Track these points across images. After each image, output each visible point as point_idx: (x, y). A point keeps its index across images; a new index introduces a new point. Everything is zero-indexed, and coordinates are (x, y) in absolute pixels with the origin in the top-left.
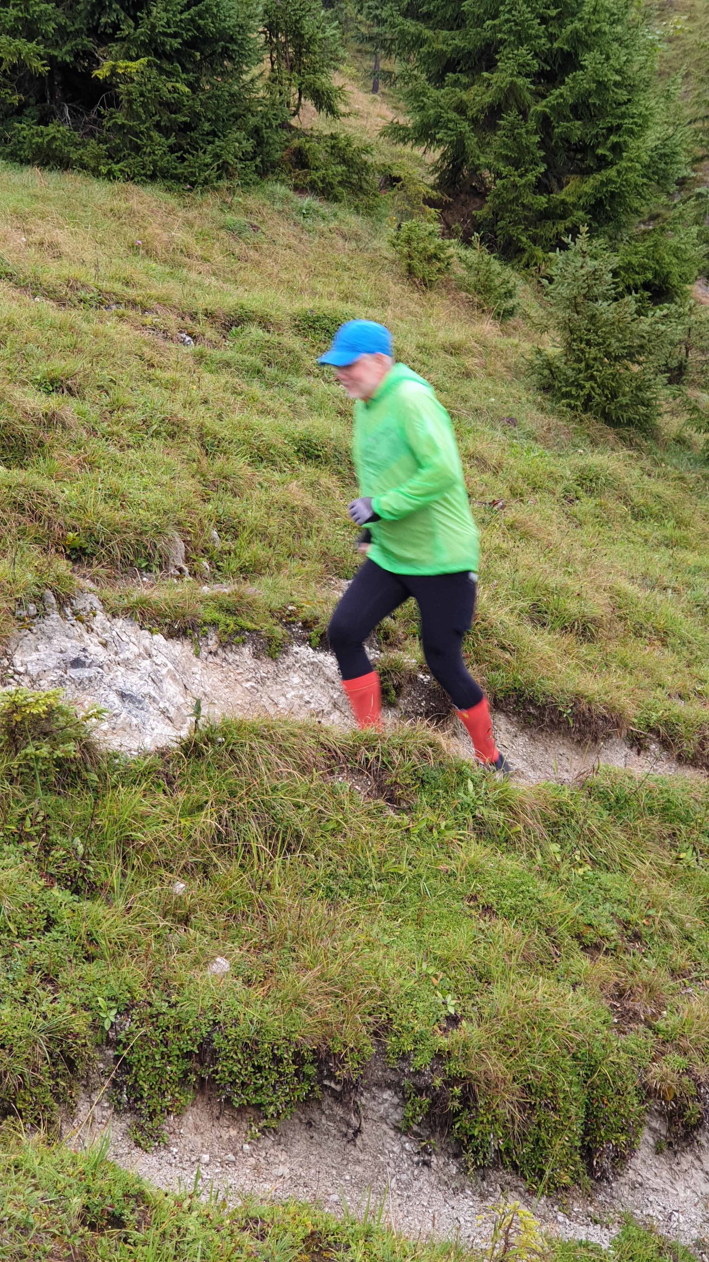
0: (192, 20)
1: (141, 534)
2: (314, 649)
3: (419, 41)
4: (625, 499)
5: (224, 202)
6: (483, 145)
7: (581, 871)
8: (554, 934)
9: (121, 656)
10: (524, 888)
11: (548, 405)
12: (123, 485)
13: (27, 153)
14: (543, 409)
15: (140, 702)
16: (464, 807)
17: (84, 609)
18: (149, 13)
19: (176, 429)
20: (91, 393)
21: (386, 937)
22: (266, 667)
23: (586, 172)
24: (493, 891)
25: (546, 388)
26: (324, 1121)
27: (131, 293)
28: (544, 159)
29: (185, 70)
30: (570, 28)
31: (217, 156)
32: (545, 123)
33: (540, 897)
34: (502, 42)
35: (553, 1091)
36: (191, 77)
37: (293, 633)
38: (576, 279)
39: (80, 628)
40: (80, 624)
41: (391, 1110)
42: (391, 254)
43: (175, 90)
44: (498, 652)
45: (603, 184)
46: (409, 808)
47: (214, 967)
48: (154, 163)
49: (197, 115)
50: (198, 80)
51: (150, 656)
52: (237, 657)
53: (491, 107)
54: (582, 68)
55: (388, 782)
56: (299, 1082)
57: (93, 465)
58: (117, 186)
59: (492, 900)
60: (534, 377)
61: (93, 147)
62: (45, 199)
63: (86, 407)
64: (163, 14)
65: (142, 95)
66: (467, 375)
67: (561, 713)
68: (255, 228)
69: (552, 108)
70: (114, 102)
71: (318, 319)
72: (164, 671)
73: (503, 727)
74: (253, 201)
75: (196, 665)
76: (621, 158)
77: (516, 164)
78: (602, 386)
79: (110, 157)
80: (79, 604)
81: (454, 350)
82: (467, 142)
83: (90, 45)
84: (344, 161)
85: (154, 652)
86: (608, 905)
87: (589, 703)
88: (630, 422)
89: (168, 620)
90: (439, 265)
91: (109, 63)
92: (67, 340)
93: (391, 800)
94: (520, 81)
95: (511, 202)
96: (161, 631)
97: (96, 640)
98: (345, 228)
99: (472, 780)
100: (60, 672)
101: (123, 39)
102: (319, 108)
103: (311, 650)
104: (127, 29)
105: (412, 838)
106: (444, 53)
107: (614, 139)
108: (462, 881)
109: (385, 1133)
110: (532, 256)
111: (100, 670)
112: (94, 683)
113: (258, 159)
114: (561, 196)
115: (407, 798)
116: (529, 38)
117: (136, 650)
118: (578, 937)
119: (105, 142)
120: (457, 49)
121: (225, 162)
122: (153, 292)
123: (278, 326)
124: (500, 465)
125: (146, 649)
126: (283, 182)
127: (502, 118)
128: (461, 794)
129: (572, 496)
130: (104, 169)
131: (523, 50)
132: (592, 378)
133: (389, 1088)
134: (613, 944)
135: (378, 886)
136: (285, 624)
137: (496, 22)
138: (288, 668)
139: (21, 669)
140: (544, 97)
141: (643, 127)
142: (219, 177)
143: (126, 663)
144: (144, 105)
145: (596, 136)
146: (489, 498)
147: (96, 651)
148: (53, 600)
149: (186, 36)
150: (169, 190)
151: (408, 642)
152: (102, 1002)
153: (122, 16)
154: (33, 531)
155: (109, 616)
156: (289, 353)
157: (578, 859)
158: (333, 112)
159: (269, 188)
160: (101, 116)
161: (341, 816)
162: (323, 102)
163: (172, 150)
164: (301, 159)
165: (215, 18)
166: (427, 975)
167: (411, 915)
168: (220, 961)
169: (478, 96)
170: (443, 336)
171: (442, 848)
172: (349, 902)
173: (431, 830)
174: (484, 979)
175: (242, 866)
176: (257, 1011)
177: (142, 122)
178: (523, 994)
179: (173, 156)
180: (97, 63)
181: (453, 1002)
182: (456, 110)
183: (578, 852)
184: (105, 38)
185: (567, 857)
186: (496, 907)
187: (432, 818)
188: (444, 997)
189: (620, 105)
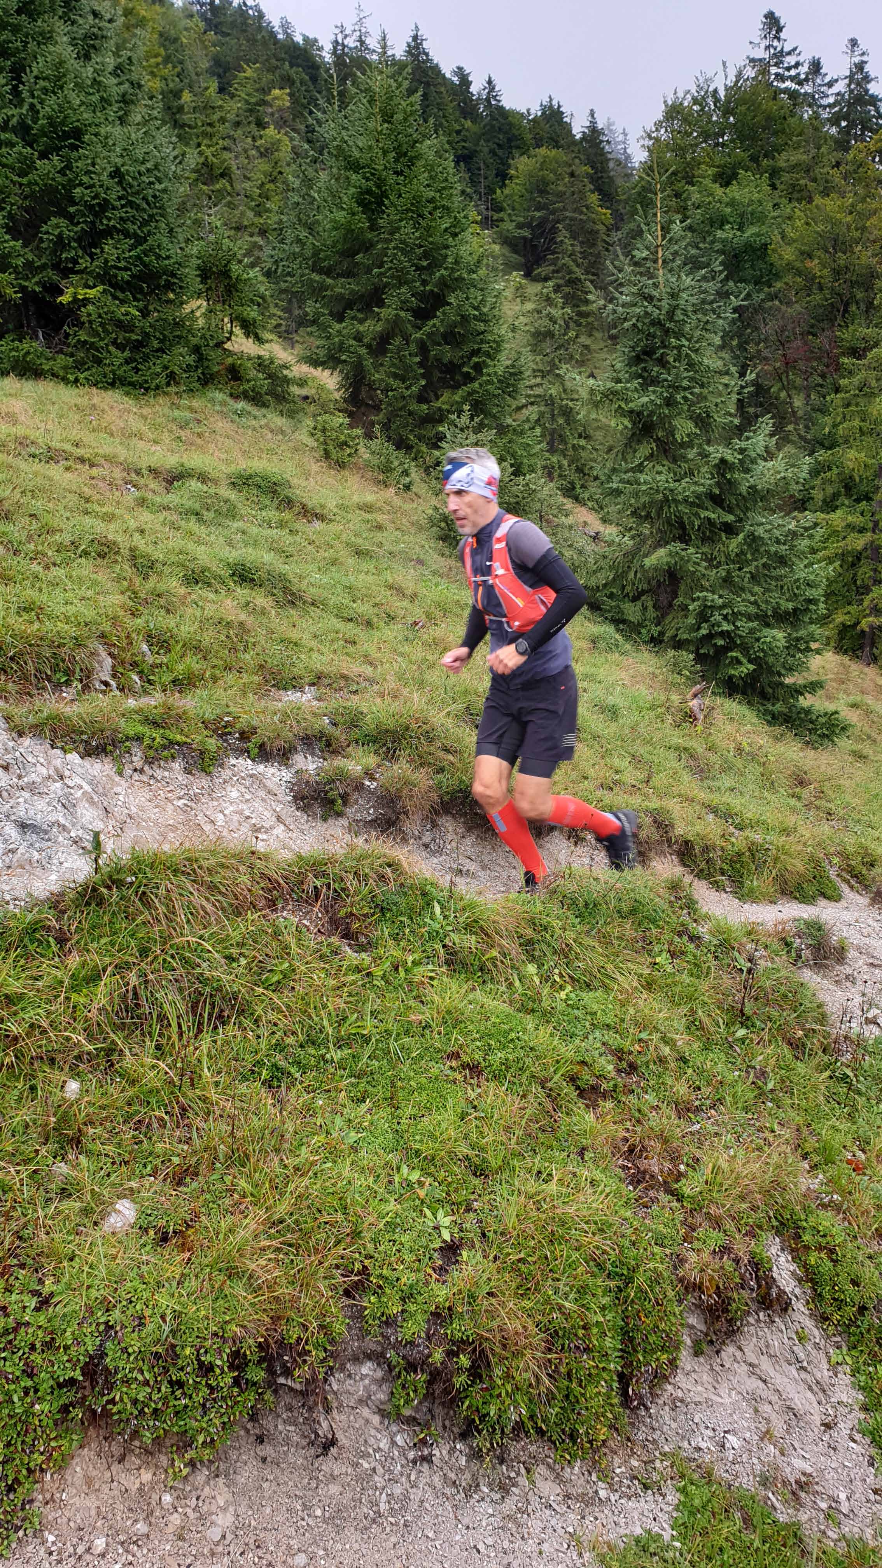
0: (138, 258)
1: (59, 646)
2: (253, 760)
3: (323, 287)
5: (173, 403)
7: (563, 995)
8: (549, 1085)
9: (26, 779)
10: (513, 1035)
11: (446, 551)
12: (41, 599)
13: (6, 366)
15: (45, 832)
16: (433, 936)
18: (102, 251)
19: (106, 550)
21: (353, 1134)
22: (200, 783)
23: (456, 387)
24: (478, 1043)
26: (280, 1427)
27: (80, 452)
29: (136, 299)
30: (438, 274)
31: (166, 368)
33: (531, 1044)
34: (387, 284)
35: (584, 1327)
36: (141, 304)
37: (229, 745)
41: (374, 1388)
42: (311, 442)
43: (127, 314)
45: (470, 394)
46: (369, 943)
47: (113, 1219)
48: (113, 372)
49: (147, 335)
50: (146, 307)
51: (61, 777)
52: (166, 774)
53: (381, 336)
54: (449, 304)
55: (342, 913)
56: (242, 1391)
59: (478, 1056)
61: (62, 360)
64: (115, 251)
65: (100, 316)
66: (380, 528)
68: (199, 422)
69: (428, 336)
70: (77, 323)
71: (250, 477)
72: (78, 794)
73: (450, 828)
74: (196, 403)
75: (120, 785)
76: (482, 374)
77: (403, 379)
79: (76, 367)
81: (368, 508)
82: (365, 363)
83: (55, 278)
84: (270, 376)
85: (67, 773)
86: (597, 1034)
89: (84, 737)
90: (348, 451)
91: (72, 290)
93: (347, 935)
94: (403, 314)
95: (400, 409)
96: (75, 749)
98: (272, 425)
99: (438, 902)
101: (81, 272)
102: (247, 336)
103: (249, 762)
104: (84, 262)
105: (375, 982)
106: (343, 296)
107: (475, 359)
108: (439, 1034)
109: (367, 1421)
110: (419, 452)
113: (200, 371)
114: (438, 404)
115: (365, 931)
116: (407, 281)
117: (44, 771)
118: (573, 1079)
119: (72, 355)
120: (352, 292)
121: (172, 372)
122: (100, 451)
123: (216, 482)
124: (416, 595)
125: (57, 770)
126: (221, 390)
127: (390, 344)
128: (428, 920)
130: (71, 378)
131: (403, 290)
133: (370, 1359)
134: (611, 1083)
135: (336, 1055)
136: (221, 736)
137: (382, 270)
138: (225, 782)
140: (421, 329)
141: (498, 350)
142: (168, 384)
143: (32, 788)
144: (102, 325)
145: (462, 357)
146: (411, 620)
149: (135, 270)
150: (127, 394)
151: (351, 748)
153: (80, 253)
155: (14, 735)
156: (226, 502)
157: (558, 980)
158: (259, 340)
159: (210, 395)
160: (67, 335)
161: (287, 965)
162: (249, 328)
163: (127, 362)
164: (235, 373)
165: (158, 257)
166: (410, 1185)
167: (380, 1092)
168: (121, 1208)
169: (371, 328)
170: (356, 498)
171: (411, 991)
172: (301, 1082)
173: (396, 969)
174: (480, 1171)
175: (158, 1047)
176: (173, 1295)
177: (102, 339)
178: (532, 1191)
179: (129, 367)
180: (61, 293)
181: (446, 1221)
182: (355, 339)
183: (556, 971)
184: (66, 273)
185: (546, 979)
186: (483, 1064)
187: (397, 953)
188: (434, 1215)
189: (479, 334)
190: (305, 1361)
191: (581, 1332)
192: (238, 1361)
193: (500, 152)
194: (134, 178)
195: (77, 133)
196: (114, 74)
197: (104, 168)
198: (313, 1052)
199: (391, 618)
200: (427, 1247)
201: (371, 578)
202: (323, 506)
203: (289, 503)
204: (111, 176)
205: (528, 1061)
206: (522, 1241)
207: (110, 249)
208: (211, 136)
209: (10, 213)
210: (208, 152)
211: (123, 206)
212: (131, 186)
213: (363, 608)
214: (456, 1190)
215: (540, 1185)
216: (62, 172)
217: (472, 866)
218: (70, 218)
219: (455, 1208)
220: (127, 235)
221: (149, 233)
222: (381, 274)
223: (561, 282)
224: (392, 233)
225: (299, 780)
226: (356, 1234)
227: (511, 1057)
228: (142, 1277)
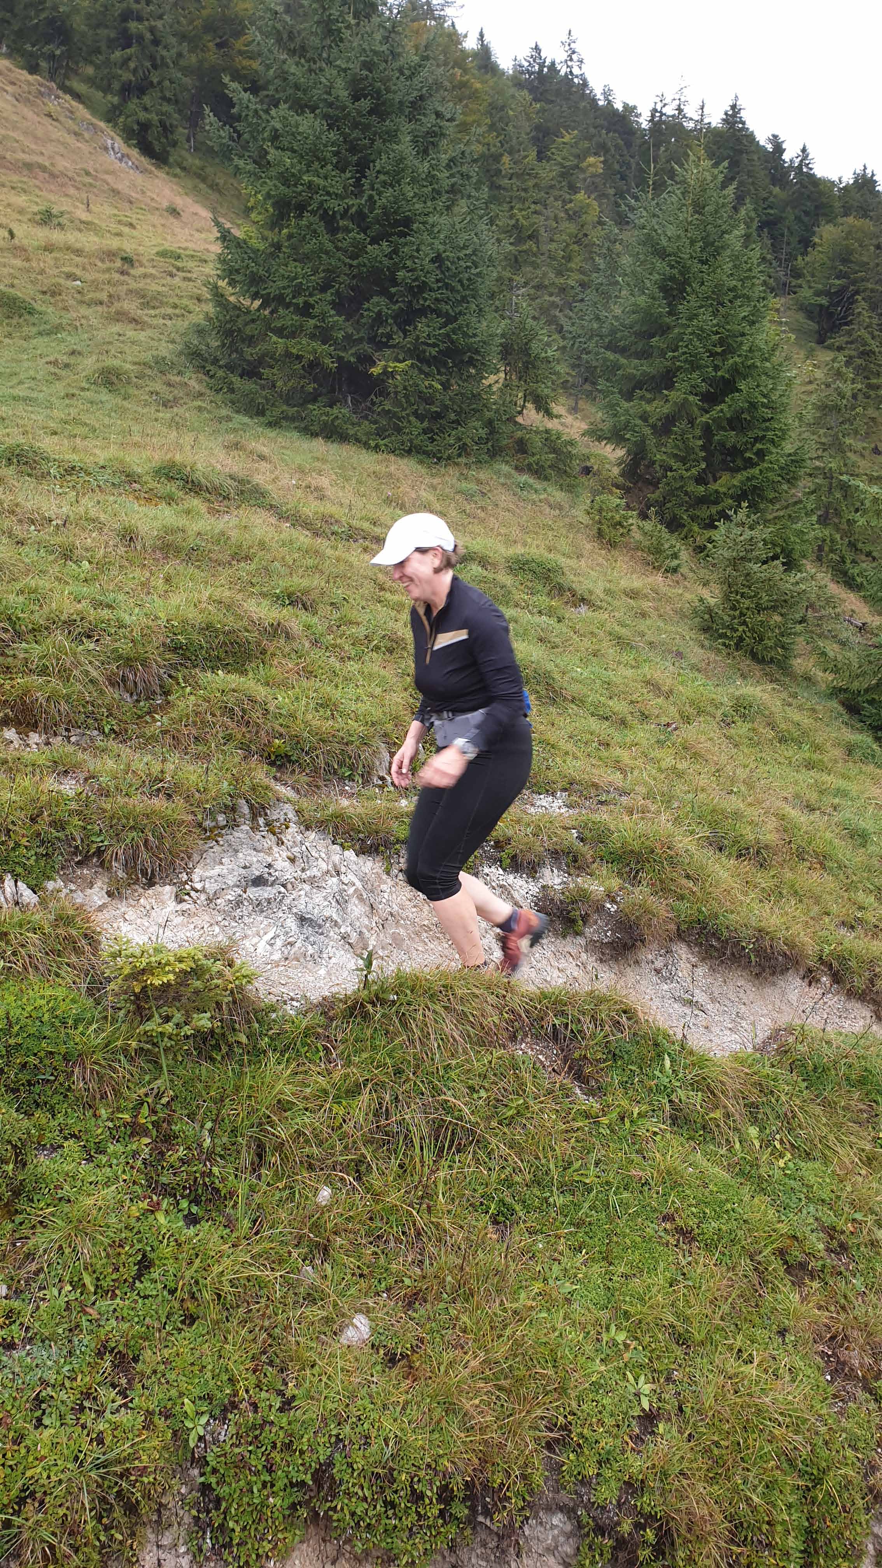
0: (448, 335)
1: (347, 744)
2: (504, 870)
3: (617, 367)
4: (772, 725)
5: (462, 474)
6: (659, 445)
7: (781, 1163)
8: (758, 1258)
9: (308, 873)
10: (729, 1206)
11: (706, 643)
12: (337, 694)
13: (316, 428)
14: (703, 646)
15: (320, 927)
16: (661, 1090)
17: (278, 820)
18: (415, 328)
20: (324, 609)
21: (568, 1284)
23: (738, 470)
24: (694, 1209)
25: (705, 630)
26: (474, 1560)
27: (377, 531)
28: (704, 459)
29: (439, 373)
30: (731, 361)
31: (460, 439)
32: (707, 431)
33: (745, 1217)
34: (679, 369)
35: (769, 1524)
36: (444, 378)
38: (736, 544)
39: (271, 840)
40: (271, 836)
41: (562, 1539)
42: (585, 519)
43: (431, 386)
44: (684, 881)
45: (748, 479)
46: (599, 1089)
47: (350, 1333)
48: (411, 441)
49: (446, 407)
50: (448, 381)
51: (338, 873)
53: (667, 417)
54: (739, 391)
55: (576, 1055)
56: (445, 1523)
57: (310, 674)
58: (380, 456)
59: (692, 1222)
60: (698, 619)
61: (366, 426)
62: (324, 461)
63: (315, 620)
64: (426, 329)
65: (405, 388)
66: (644, 615)
67: (744, 948)
68: (484, 494)
69: (714, 420)
70: (384, 393)
71: (527, 562)
72: (351, 890)
73: (684, 956)
74: (483, 475)
75: (385, 883)
76: (764, 461)
77: (683, 460)
78: (752, 630)
79: (378, 434)
80: (274, 815)
81: (633, 594)
82: (648, 442)
83: (370, 350)
84: (554, 451)
85: (343, 869)
86: (812, 1209)
87: (772, 939)
88: (772, 660)
89: (361, 836)
90: (621, 530)
91: (383, 363)
92: (310, 562)
93: (580, 1077)
94: (691, 398)
95: (677, 489)
96: (353, 847)
97: (285, 854)
98: (551, 499)
99: (669, 1056)
100: (239, 891)
101: (394, 346)
102: (538, 409)
103: (501, 872)
104: (398, 338)
105: (601, 1130)
106: (635, 376)
107: (759, 446)
108: (658, 1193)
110: (690, 531)
111: (282, 890)
112: (273, 905)
113: (490, 444)
114: (715, 487)
115: (596, 1076)
116: (699, 367)
117: (324, 867)
118: (781, 1253)
119: (375, 422)
120: (644, 373)
121: (464, 444)
123: (494, 565)
124: (671, 691)
125: (335, 866)
126: (507, 462)
127: (675, 426)
128: (657, 1073)
129: (729, 720)
130: (372, 443)
131: (694, 375)
132: (745, 623)
133: (562, 1511)
134: (820, 1263)
135: (559, 1200)
137: (676, 354)
139: (198, 886)
140: (707, 412)
141: (782, 438)
142: (459, 455)
143: (312, 881)
144: (406, 396)
145: (746, 443)
146: (664, 720)
147: (282, 866)
148: (246, 810)
149: (442, 346)
150: (421, 462)
151: (595, 865)
152: (189, 1407)
153: (395, 329)
154: (239, 736)
155: (302, 828)
156: (502, 587)
157: (778, 1146)
158: (549, 413)
159: (496, 466)
160: (373, 404)
161: (521, 1101)
162: (542, 405)
163: (425, 432)
164: (522, 447)
165: (465, 335)
166: (615, 1344)
167: (597, 1244)
168: (359, 1324)
169: (658, 408)
170: (624, 583)
171: (634, 1143)
172: (525, 1222)
173: (622, 1119)
174: (682, 1340)
175: (401, 1166)
176: (395, 1420)
177: (404, 409)
178: (731, 1371)
179: (426, 437)
180: (373, 364)
181: (646, 1388)
182: (641, 418)
183: (778, 1137)
184: (381, 345)
185: (767, 1143)
186: (696, 1231)
187: (625, 1103)
188: (636, 1380)
189: (765, 421)
190: (505, 1507)
191: (765, 1527)
192: (445, 1495)
193: (806, 220)
194: (453, 263)
195: (407, 222)
196: (448, 167)
197: (427, 253)
198: (538, 1193)
199: (645, 717)
200: (626, 1414)
201: (629, 672)
202: (591, 592)
203: (559, 590)
204: (433, 261)
205: (740, 1233)
206: (717, 1423)
207: (423, 328)
209: (337, 291)
210: (520, 214)
211: (439, 288)
212: (448, 269)
213: (619, 707)
214: (659, 1358)
215: (740, 1366)
216: (389, 256)
217: (700, 997)
218: (391, 297)
219: (656, 1375)
220: (439, 314)
221: (460, 313)
222: (674, 357)
223: (854, 353)
224: (690, 319)
225: (545, 896)
226: (562, 1391)
227: (724, 1228)
228: (371, 1396)
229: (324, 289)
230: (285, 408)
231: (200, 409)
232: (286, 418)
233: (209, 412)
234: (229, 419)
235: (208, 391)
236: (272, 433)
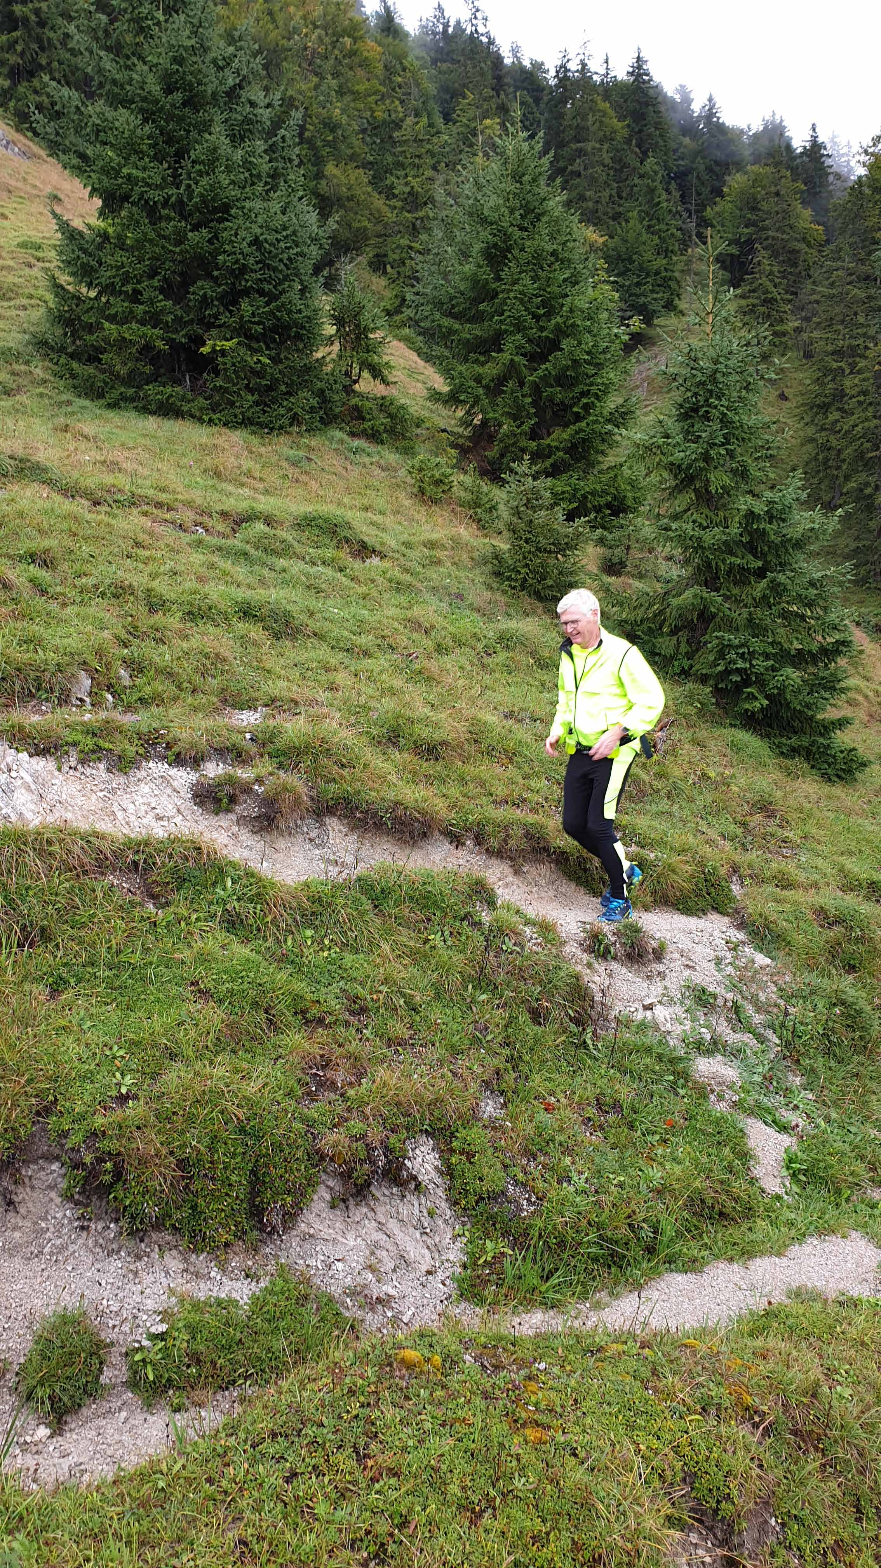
0: (272, 312)
3: (451, 331)
5: (292, 442)
6: (494, 405)
7: (326, 954)
8: (273, 1012)
12: (46, 633)
16: (218, 902)
18: (240, 308)
22: (119, 780)
23: (566, 425)
24: (215, 977)
27: (163, 497)
29: (268, 348)
30: (554, 322)
31: (290, 409)
32: (536, 389)
33: (261, 982)
34: (506, 331)
37: (154, 752)
42: (408, 479)
43: (260, 362)
45: (577, 433)
46: (166, 902)
48: (243, 413)
49: (277, 380)
50: (277, 355)
52: (94, 772)
53: (498, 377)
54: (562, 350)
59: (211, 985)
60: (489, 566)
61: (200, 403)
64: (249, 308)
65: (234, 365)
67: (382, 817)
68: (310, 460)
69: (540, 378)
70: (215, 371)
71: (314, 519)
73: (336, 828)
74: (313, 442)
76: (590, 414)
77: (515, 418)
79: (212, 409)
81: (432, 545)
82: (481, 402)
83: (200, 331)
84: (389, 415)
85: (15, 767)
86: (342, 983)
87: (407, 809)
90: (443, 487)
91: (211, 343)
93: (151, 895)
94: (516, 359)
95: (511, 445)
96: (27, 750)
98: (382, 462)
99: (232, 879)
101: (220, 326)
102: (374, 378)
103: (165, 766)
104: (223, 319)
106: (469, 340)
107: (585, 400)
108: (190, 968)
113: (322, 412)
114: (548, 441)
115: (165, 894)
116: (525, 328)
119: (208, 399)
120: (476, 337)
121: (296, 413)
122: (180, 497)
123: (280, 523)
126: (341, 429)
127: (505, 386)
128: (219, 890)
129: (490, 651)
130: (206, 418)
131: (520, 337)
133: (56, 1160)
134: (336, 1018)
137: (502, 318)
140: (536, 370)
141: (605, 393)
142: (291, 425)
144: (236, 372)
145: (573, 398)
146: (409, 650)
149: (268, 324)
150: (254, 433)
151: (256, 759)
153: (221, 309)
156: (282, 542)
158: (384, 381)
159: (330, 433)
160: (207, 381)
161: (93, 912)
162: (378, 374)
163: (257, 403)
164: (358, 414)
165: (289, 312)
166: (113, 1057)
169: (490, 370)
170: (427, 535)
171: (185, 938)
172: (74, 988)
173: (180, 922)
177: (234, 385)
179: (257, 409)
180: (204, 344)
181: (129, 1082)
182: (475, 380)
183: (330, 937)
184: (209, 326)
187: (185, 912)
188: (122, 1077)
189: (589, 377)
193: (717, 169)
194: (272, 245)
195: (226, 208)
197: (245, 237)
198: (89, 971)
199: (391, 648)
200: (105, 1094)
202: (385, 544)
203: (348, 543)
204: (250, 245)
207: (247, 307)
208: (419, 167)
209: (164, 276)
210: (414, 183)
211: (260, 269)
212: (269, 252)
213: (366, 640)
214: (150, 1066)
216: (210, 241)
218: (215, 280)
219: (142, 1075)
220: (262, 293)
221: (283, 291)
222: (501, 321)
223: (756, 301)
224: (513, 284)
225: (202, 783)
229: (151, 277)
230: (123, 389)
231: (41, 395)
232: (124, 398)
233: (50, 397)
234: (69, 403)
235: (52, 379)
236: (110, 414)
